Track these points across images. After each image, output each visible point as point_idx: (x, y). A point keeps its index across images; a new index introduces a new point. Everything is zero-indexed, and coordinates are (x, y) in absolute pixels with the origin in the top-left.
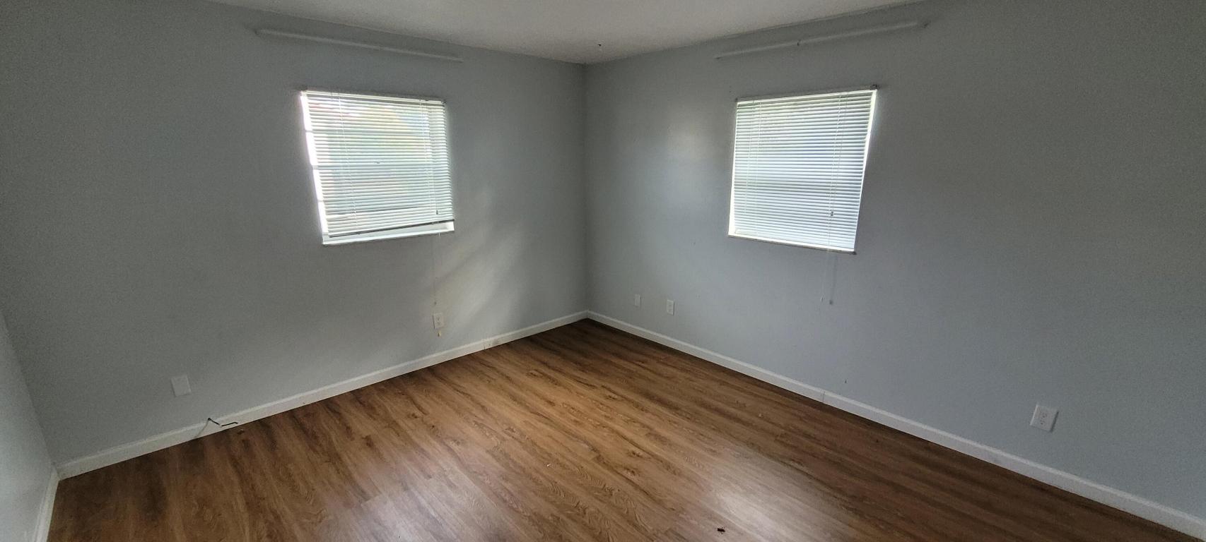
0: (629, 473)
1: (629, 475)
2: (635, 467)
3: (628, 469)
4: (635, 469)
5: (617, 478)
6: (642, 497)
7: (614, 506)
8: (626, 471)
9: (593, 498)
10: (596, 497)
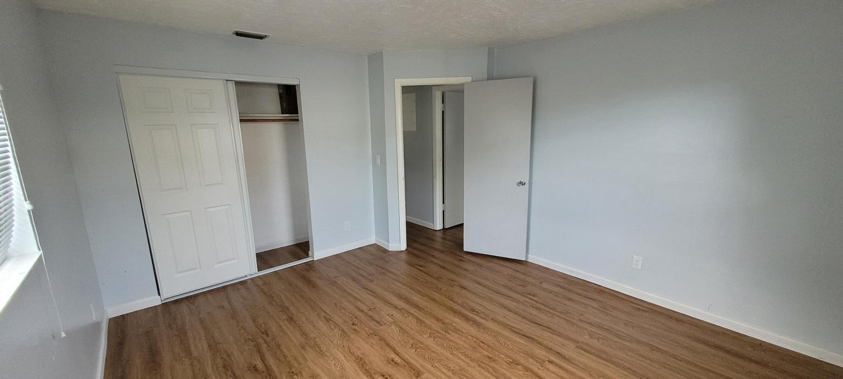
0: (396, 360)
1: (397, 359)
2: (390, 365)
3: (396, 363)
4: (390, 363)
5: (406, 356)
6: (392, 343)
7: (412, 338)
8: (397, 362)
9: (424, 342)
10: (422, 343)
